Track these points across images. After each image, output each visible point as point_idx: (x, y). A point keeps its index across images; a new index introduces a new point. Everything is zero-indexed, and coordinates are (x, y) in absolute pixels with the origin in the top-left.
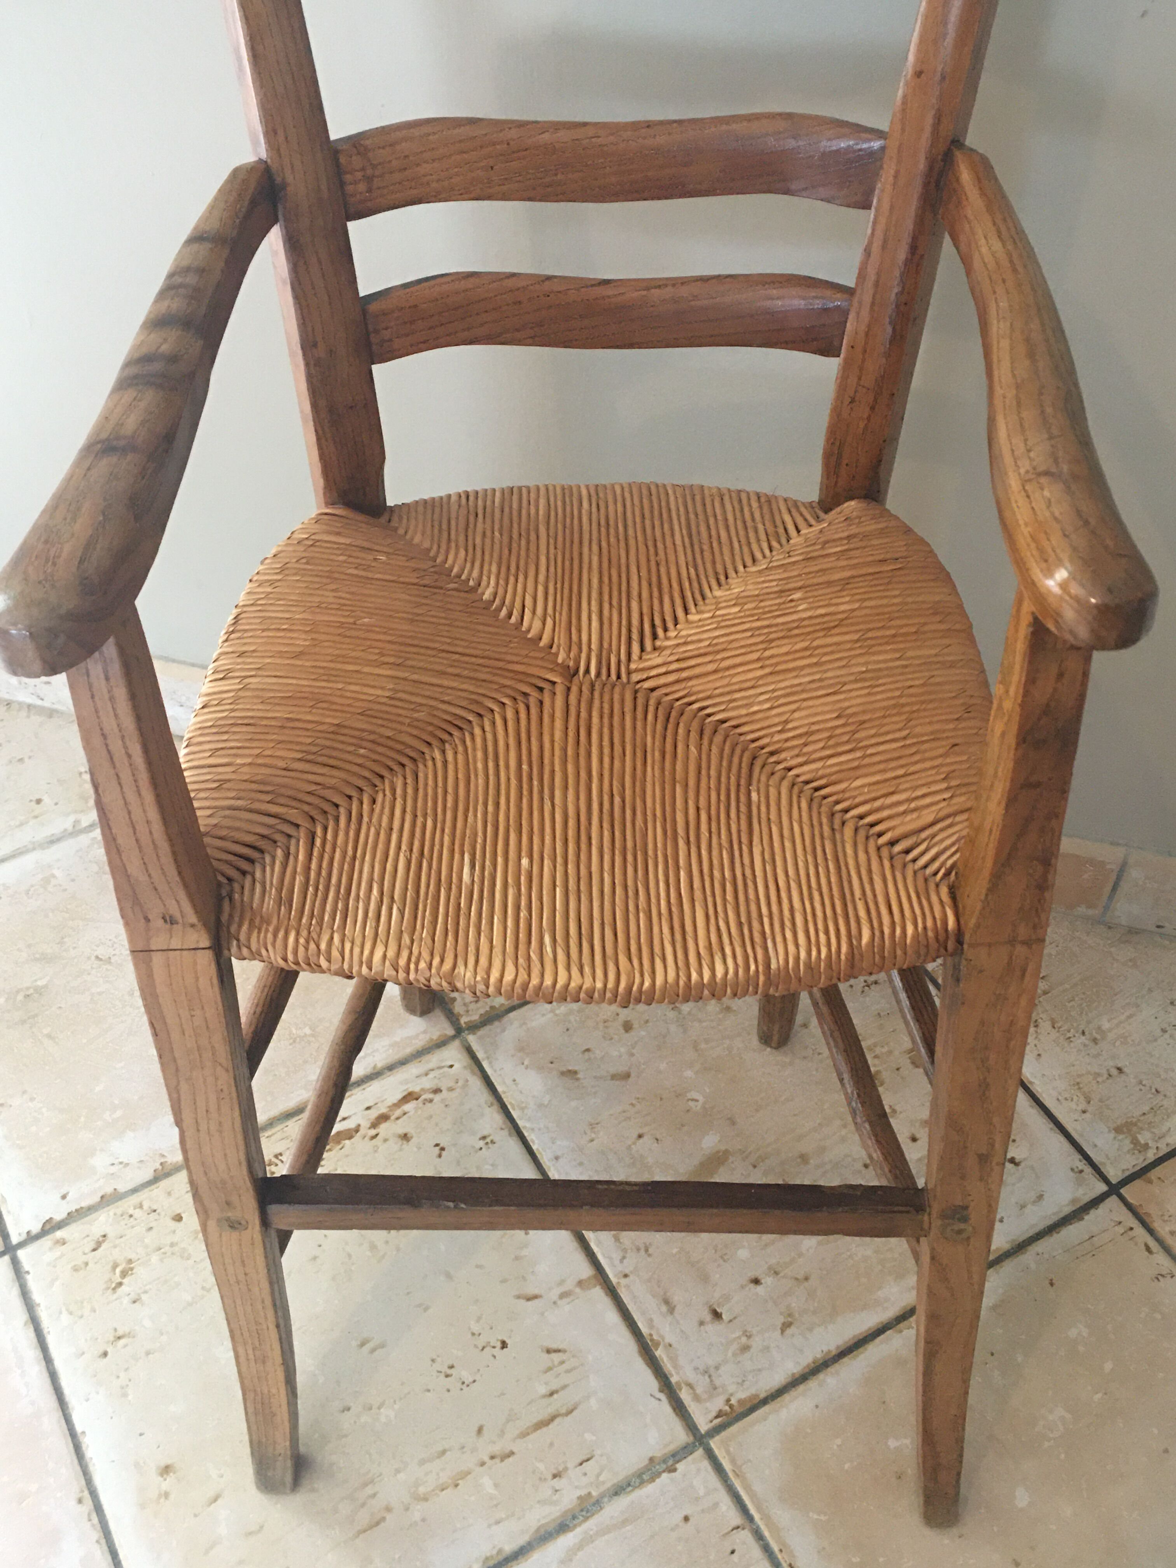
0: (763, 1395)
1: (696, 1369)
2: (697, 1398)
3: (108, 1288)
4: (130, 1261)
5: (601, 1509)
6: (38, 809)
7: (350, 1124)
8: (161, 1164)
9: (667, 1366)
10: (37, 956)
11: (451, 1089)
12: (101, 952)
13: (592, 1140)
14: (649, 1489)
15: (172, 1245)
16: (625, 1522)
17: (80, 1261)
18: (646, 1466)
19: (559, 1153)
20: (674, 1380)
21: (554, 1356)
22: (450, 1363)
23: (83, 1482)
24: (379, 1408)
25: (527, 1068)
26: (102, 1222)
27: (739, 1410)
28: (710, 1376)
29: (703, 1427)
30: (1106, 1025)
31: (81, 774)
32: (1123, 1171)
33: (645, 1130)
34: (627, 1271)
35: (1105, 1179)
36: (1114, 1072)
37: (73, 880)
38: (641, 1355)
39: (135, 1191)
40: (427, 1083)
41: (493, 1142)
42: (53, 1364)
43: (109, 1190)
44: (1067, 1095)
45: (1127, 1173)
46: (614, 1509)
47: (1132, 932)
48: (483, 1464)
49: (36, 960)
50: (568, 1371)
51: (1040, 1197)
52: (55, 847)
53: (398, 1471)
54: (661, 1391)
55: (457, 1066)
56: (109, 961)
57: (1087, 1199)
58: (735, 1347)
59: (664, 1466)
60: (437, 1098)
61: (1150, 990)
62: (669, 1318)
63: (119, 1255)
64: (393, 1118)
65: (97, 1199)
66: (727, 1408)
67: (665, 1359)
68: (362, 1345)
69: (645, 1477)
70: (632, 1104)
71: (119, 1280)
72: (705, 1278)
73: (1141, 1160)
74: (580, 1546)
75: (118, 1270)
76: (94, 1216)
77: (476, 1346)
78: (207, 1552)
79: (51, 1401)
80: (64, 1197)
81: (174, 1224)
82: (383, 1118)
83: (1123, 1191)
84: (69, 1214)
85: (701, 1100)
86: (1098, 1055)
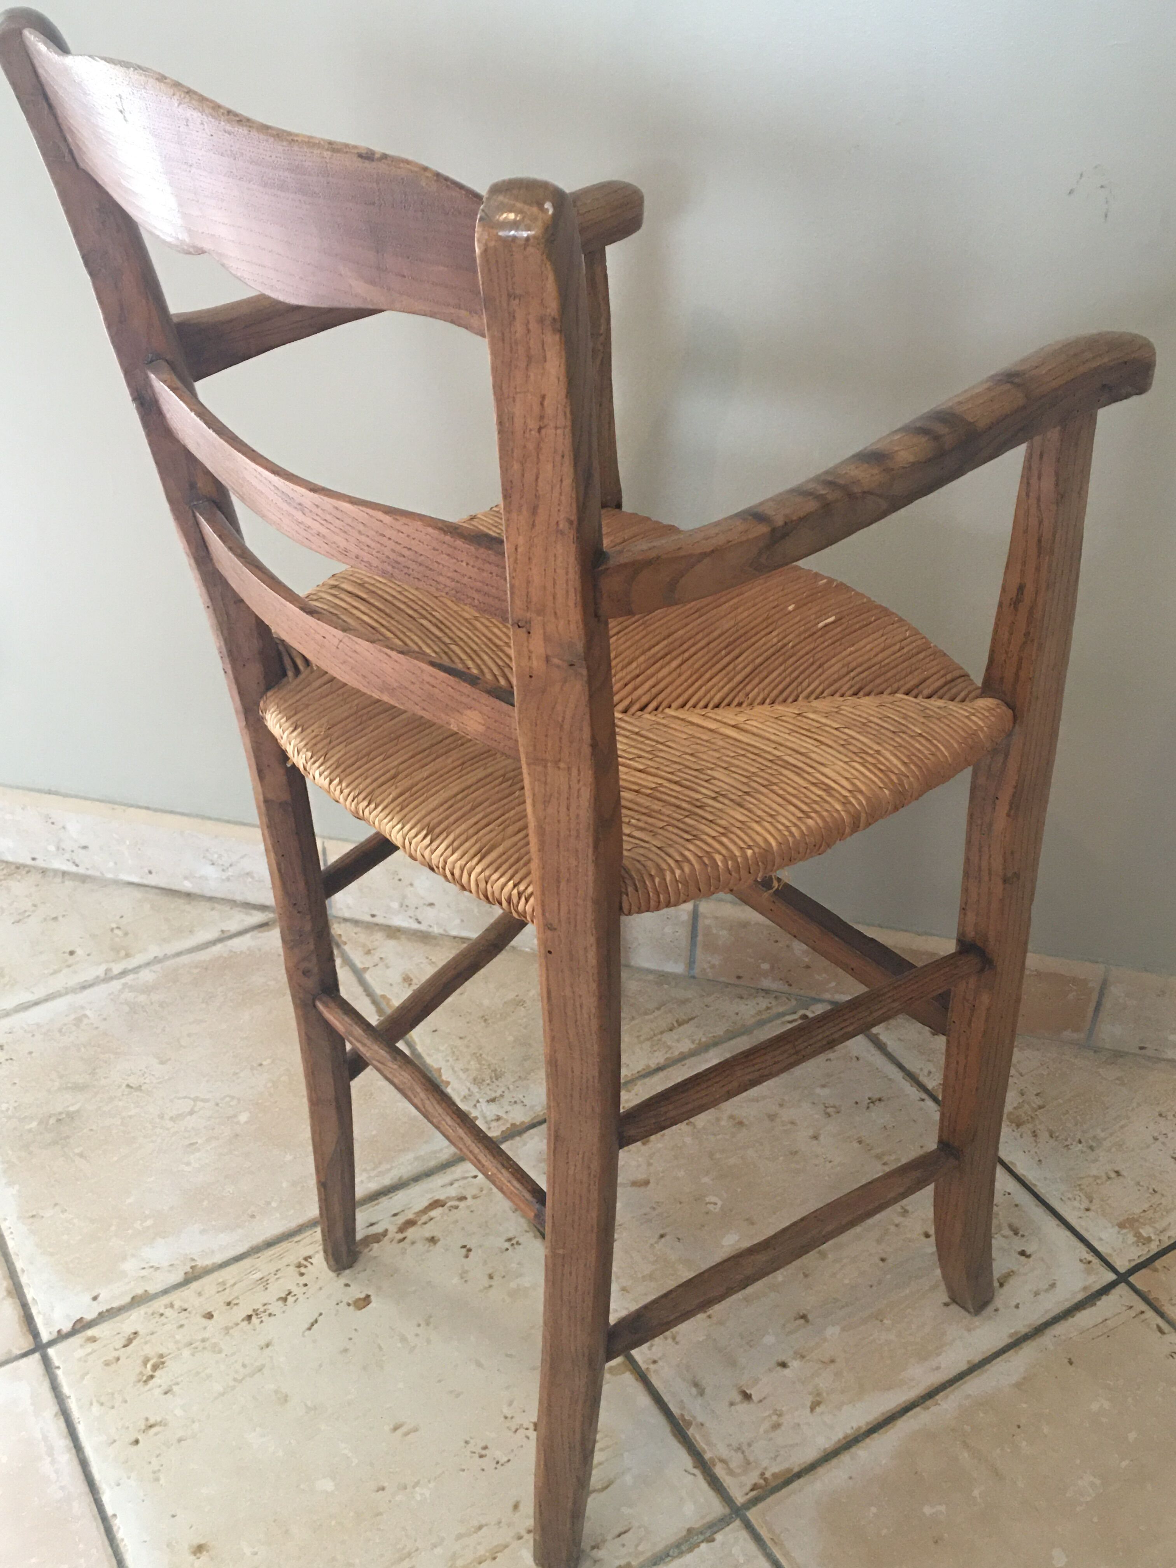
0: (796, 1469)
1: (729, 1446)
2: (731, 1473)
3: (139, 1381)
4: (161, 1356)
6: (71, 959)
7: (376, 1230)
8: (192, 1267)
9: (700, 1443)
10: (69, 1085)
11: (475, 1197)
12: (132, 1080)
14: (688, 1559)
15: (203, 1340)
17: (111, 1356)
18: (685, 1537)
20: (707, 1456)
22: (484, 1445)
23: (114, 1563)
24: (414, 1487)
26: (134, 1320)
27: (773, 1483)
28: (743, 1452)
29: (740, 1499)
30: (1101, 1135)
31: (112, 930)
32: (1130, 1261)
33: (667, 1230)
34: (655, 1358)
35: (1113, 1269)
36: (1113, 1175)
37: (105, 1019)
38: (675, 1435)
39: (165, 1292)
40: (452, 1192)
41: (518, 1243)
42: (83, 1453)
43: (139, 1291)
44: (1070, 1196)
45: (1133, 1264)
47: (1117, 1056)
48: (520, 1538)
49: (67, 1088)
50: (602, 1450)
51: (1053, 1286)
52: (87, 992)
53: (435, 1546)
54: (695, 1467)
56: (139, 1088)
57: (1098, 1287)
58: (766, 1425)
59: (701, 1537)
60: (462, 1204)
61: (1139, 1105)
62: (700, 1400)
63: (150, 1350)
64: (420, 1223)
65: (127, 1299)
66: (762, 1482)
67: (698, 1437)
68: (395, 1429)
69: (684, 1548)
70: (654, 1209)
71: (151, 1373)
72: (732, 1362)
73: (1146, 1250)
75: (149, 1366)
76: (125, 1315)
77: (509, 1428)
79: (82, 1487)
80: (95, 1298)
81: (205, 1322)
82: (410, 1223)
83: (1131, 1279)
84: (100, 1314)
85: (720, 1203)
86: (1096, 1160)
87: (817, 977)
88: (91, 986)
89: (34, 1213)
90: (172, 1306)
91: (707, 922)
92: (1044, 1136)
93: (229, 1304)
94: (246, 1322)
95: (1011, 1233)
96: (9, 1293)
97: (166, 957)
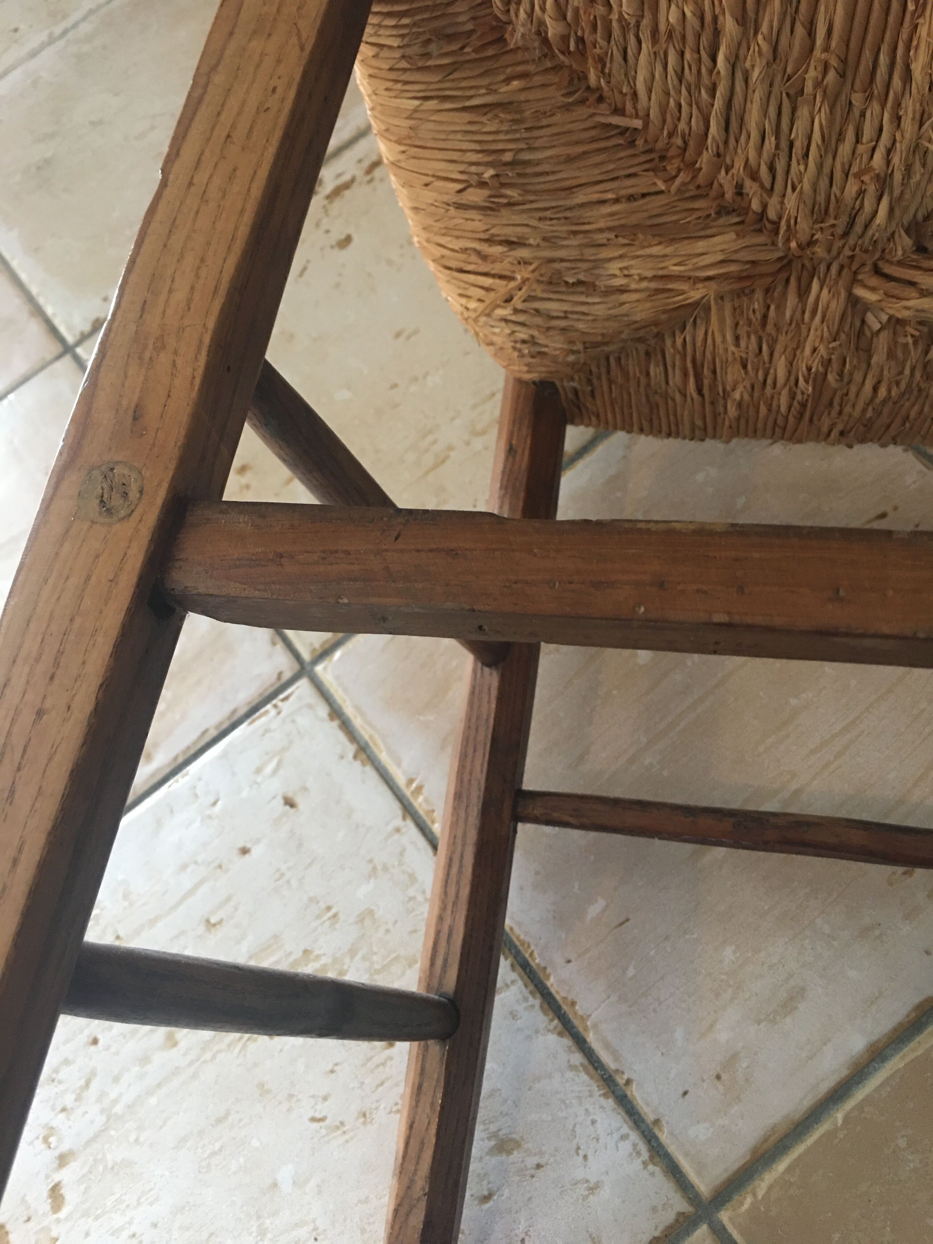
12: (94, 117)
24: (424, 378)
37: (57, 75)
56: (101, 122)
68: (398, 335)
88: (38, 52)
89: (37, 246)
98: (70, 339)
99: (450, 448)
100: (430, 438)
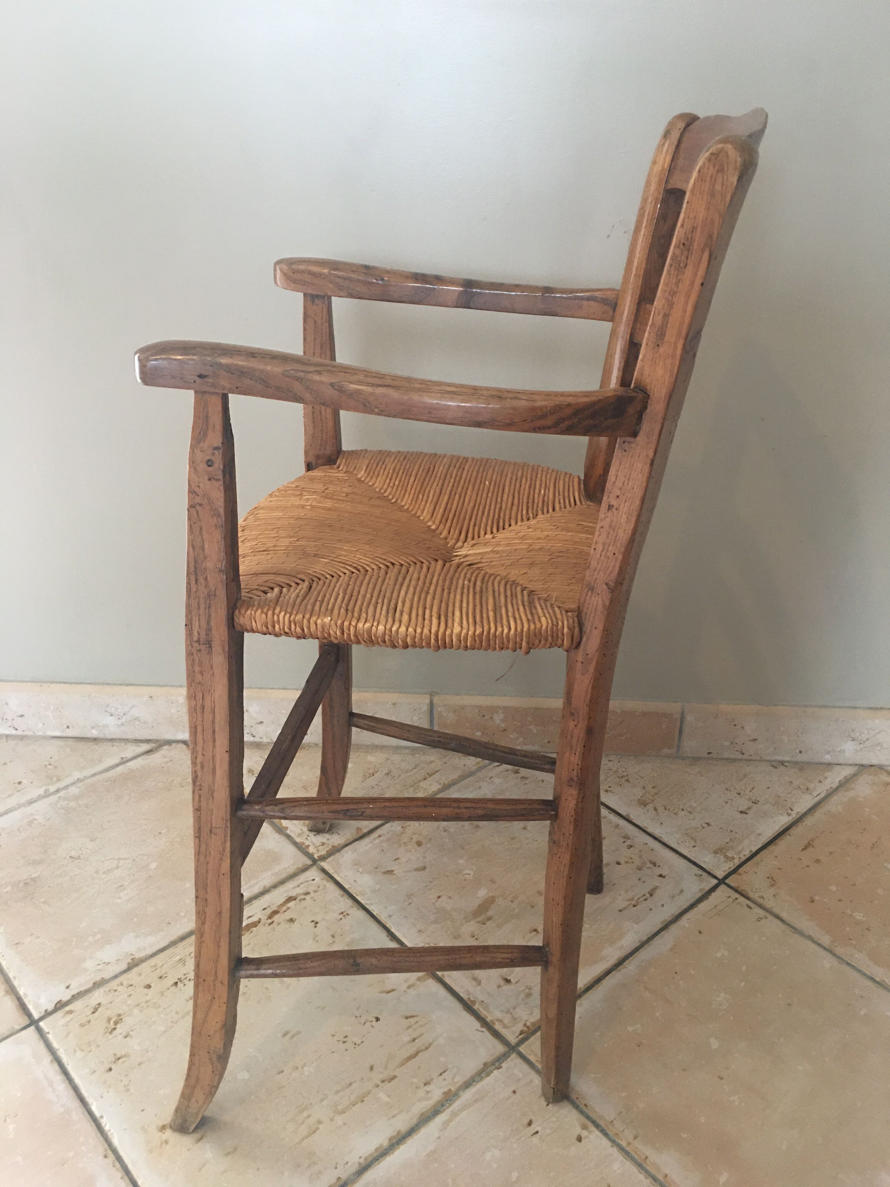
1: (502, 1011)
2: (505, 1027)
3: (106, 1033)
4: (119, 1015)
5: (459, 1097)
6: (20, 787)
7: (255, 919)
8: (132, 959)
9: (483, 1012)
10: (30, 862)
11: (315, 891)
12: (73, 854)
13: (410, 904)
14: (486, 1081)
15: (147, 1002)
16: (476, 1101)
17: (84, 1020)
18: (483, 1068)
19: (391, 914)
20: (489, 1019)
21: (410, 1020)
22: (345, 1035)
23: (106, 1146)
24: (302, 1068)
25: (361, 873)
26: (97, 997)
27: (532, 1029)
28: (511, 1014)
29: (513, 1039)
30: (694, 805)
31: (46, 766)
32: (724, 871)
33: (441, 894)
35: (715, 877)
36: (705, 825)
38: (466, 1011)
39: (116, 977)
40: (300, 890)
41: (347, 914)
42: (74, 1082)
43: (98, 978)
44: (682, 840)
45: (726, 873)
46: (467, 1095)
47: (695, 760)
48: (378, 1086)
49: (29, 864)
50: (421, 1026)
51: (682, 891)
52: (34, 805)
53: (322, 1100)
54: (482, 1027)
55: (317, 879)
56: (79, 858)
57: (707, 888)
58: (522, 995)
59: (494, 1067)
60: (308, 897)
61: (713, 786)
62: (479, 987)
63: (112, 1013)
64: (281, 911)
65: (90, 985)
66: (526, 1028)
67: (481, 1009)
68: (285, 1035)
69: (483, 1075)
70: (431, 881)
71: (113, 1027)
73: (732, 864)
74: (450, 1120)
75: (112, 1023)
76: (90, 994)
77: (360, 1023)
78: (200, 1170)
79: (76, 1104)
80: (68, 987)
81: (146, 990)
82: (275, 913)
83: (727, 881)
84: (72, 996)
85: (472, 873)
86: (694, 819)
87: (511, 736)
88: (35, 801)
89: (17, 942)
90: (122, 984)
91: (439, 709)
92: (661, 809)
93: (161, 978)
94: (174, 987)
95: (652, 866)
96: (7, 992)
97: (85, 778)
98: (36, 1015)
99: (320, 1122)
100: (305, 1114)
